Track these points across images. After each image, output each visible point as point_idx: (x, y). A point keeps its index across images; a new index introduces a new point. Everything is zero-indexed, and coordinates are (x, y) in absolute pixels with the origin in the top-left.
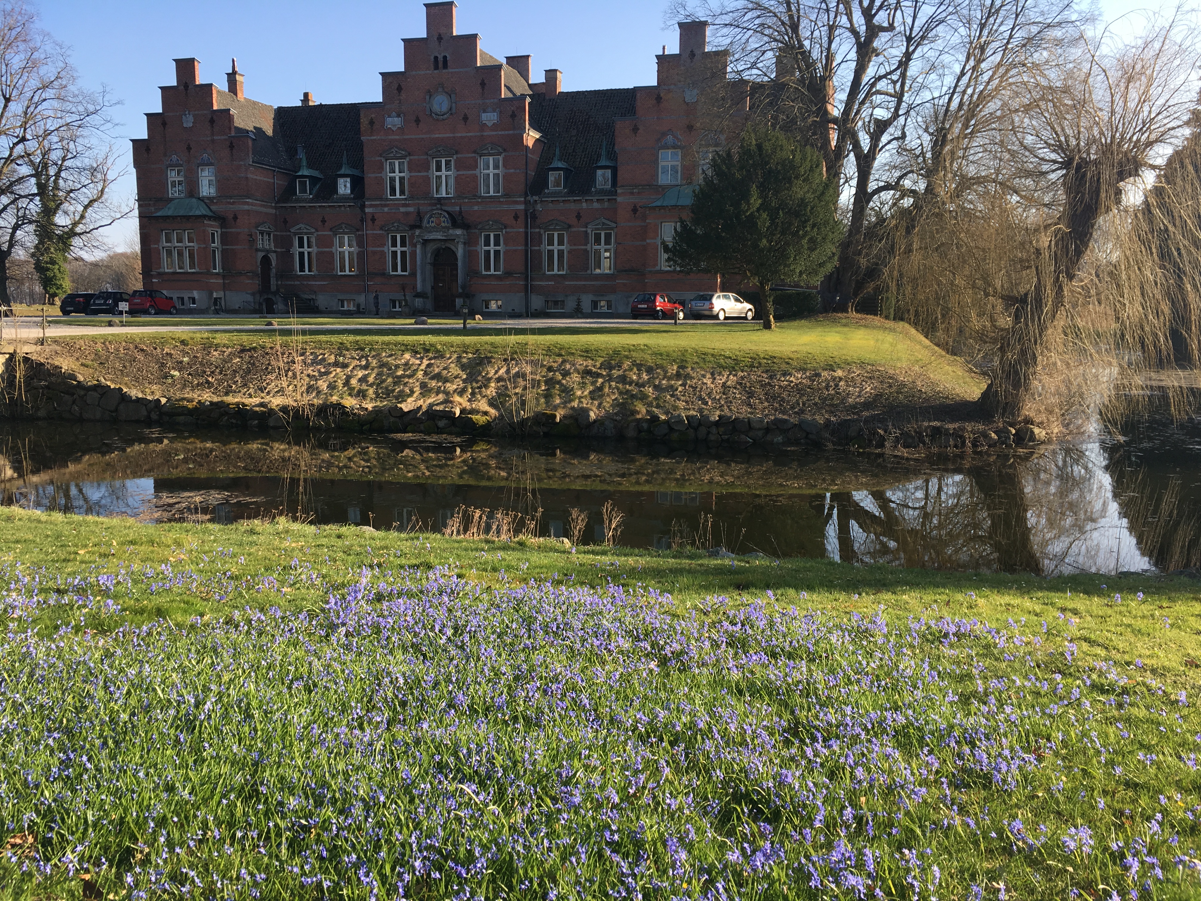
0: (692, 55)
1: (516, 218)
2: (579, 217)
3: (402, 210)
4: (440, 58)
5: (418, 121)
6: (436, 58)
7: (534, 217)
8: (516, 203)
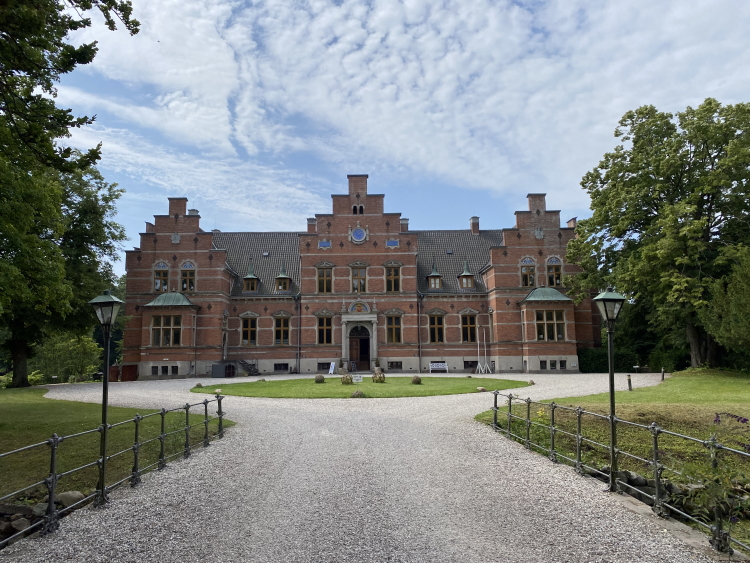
0: (538, 212)
1: (411, 307)
2: (452, 307)
3: (329, 301)
4: (358, 208)
5: (342, 245)
6: (355, 207)
7: (422, 307)
8: (411, 297)
